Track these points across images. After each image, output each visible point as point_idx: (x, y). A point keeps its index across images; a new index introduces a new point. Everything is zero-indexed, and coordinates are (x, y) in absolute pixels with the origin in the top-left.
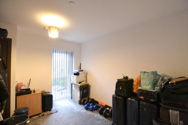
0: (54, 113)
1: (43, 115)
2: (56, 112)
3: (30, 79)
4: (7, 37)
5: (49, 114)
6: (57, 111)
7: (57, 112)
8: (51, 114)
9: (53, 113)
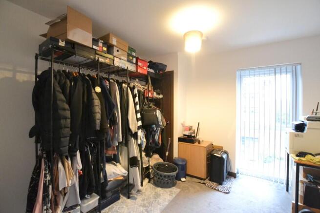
0: (221, 192)
1: (204, 183)
2: (224, 193)
3: (199, 123)
4: (166, 71)
5: (212, 188)
6: (228, 191)
7: (226, 193)
8: (215, 189)
9: (218, 190)
